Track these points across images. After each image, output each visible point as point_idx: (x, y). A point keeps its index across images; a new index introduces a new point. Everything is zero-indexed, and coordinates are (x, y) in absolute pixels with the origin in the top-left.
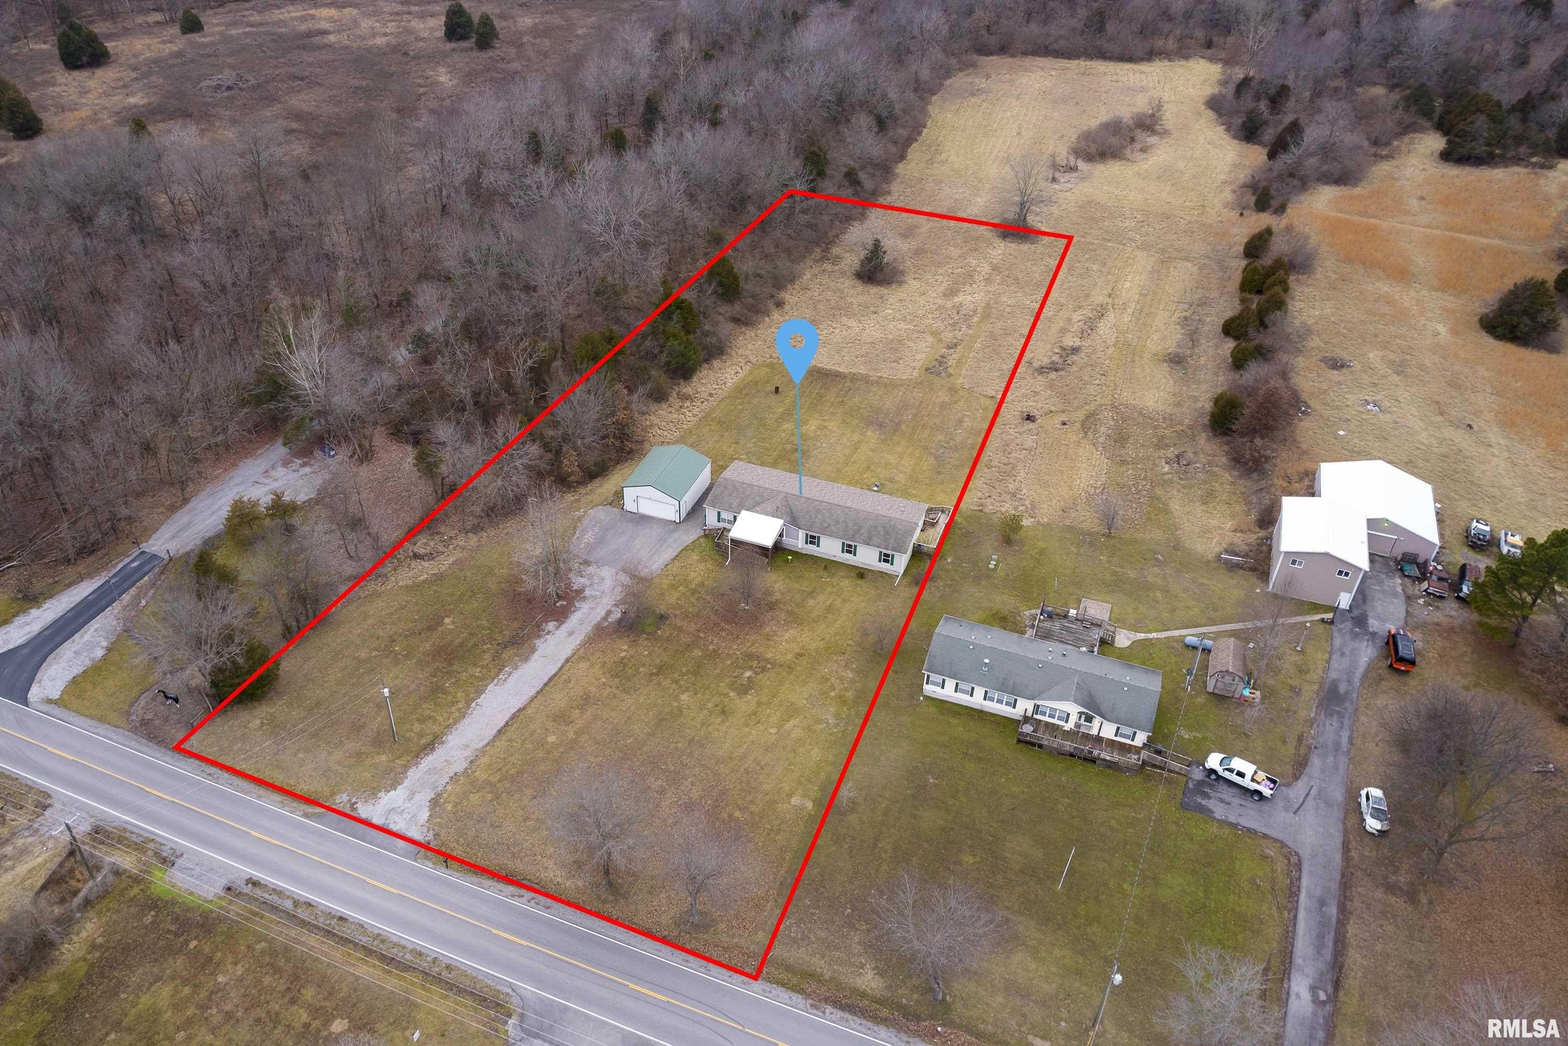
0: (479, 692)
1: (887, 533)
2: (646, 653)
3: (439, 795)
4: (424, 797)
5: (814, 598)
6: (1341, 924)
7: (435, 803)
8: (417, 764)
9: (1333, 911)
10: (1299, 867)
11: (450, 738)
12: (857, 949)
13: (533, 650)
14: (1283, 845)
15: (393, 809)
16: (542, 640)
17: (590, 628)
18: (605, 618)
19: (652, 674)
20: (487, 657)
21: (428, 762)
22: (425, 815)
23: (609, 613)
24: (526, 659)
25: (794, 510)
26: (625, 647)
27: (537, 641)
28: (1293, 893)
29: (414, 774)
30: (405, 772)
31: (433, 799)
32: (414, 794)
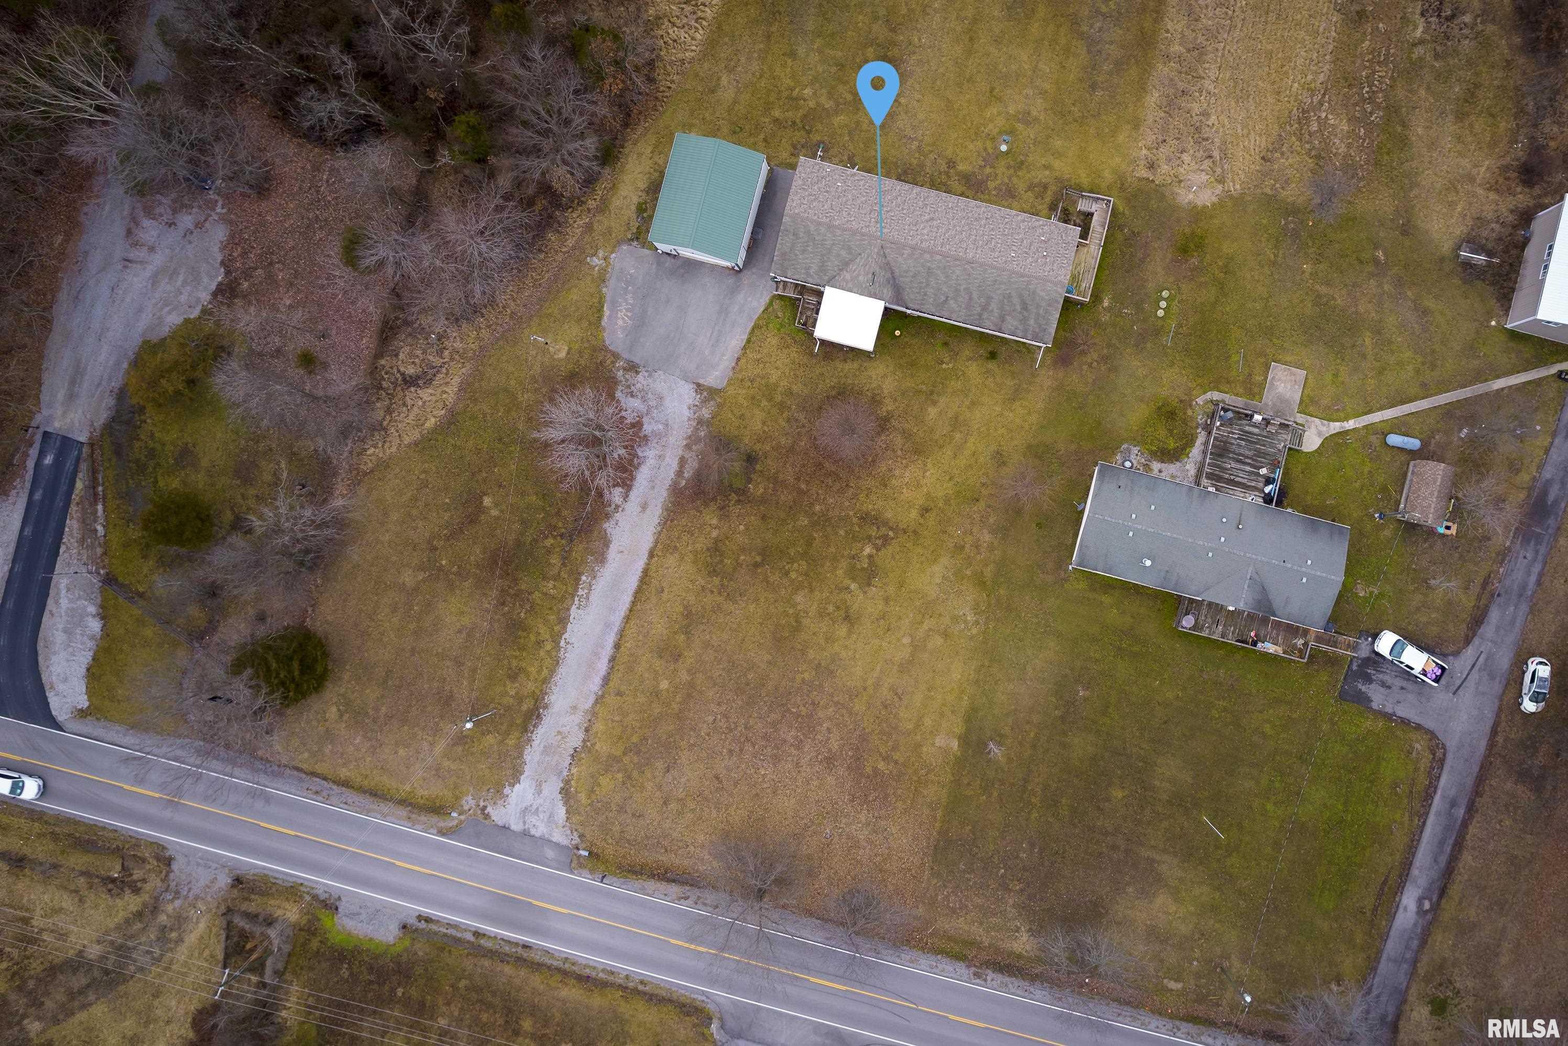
0: (563, 621)
1: (1025, 307)
2: (742, 527)
3: (567, 782)
4: (552, 787)
5: (934, 403)
6: (1465, 824)
7: (566, 793)
8: (530, 740)
9: (1460, 812)
10: (1442, 761)
11: (553, 698)
12: (1012, 912)
13: (607, 543)
14: (1432, 735)
15: (526, 808)
16: (613, 522)
17: (665, 494)
18: (680, 473)
19: (756, 565)
20: (555, 560)
21: (542, 734)
22: (561, 812)
23: (682, 461)
24: (602, 559)
25: (897, 274)
26: (715, 521)
27: (606, 525)
28: (1428, 796)
29: (532, 755)
30: (520, 755)
31: (562, 789)
32: (540, 785)
